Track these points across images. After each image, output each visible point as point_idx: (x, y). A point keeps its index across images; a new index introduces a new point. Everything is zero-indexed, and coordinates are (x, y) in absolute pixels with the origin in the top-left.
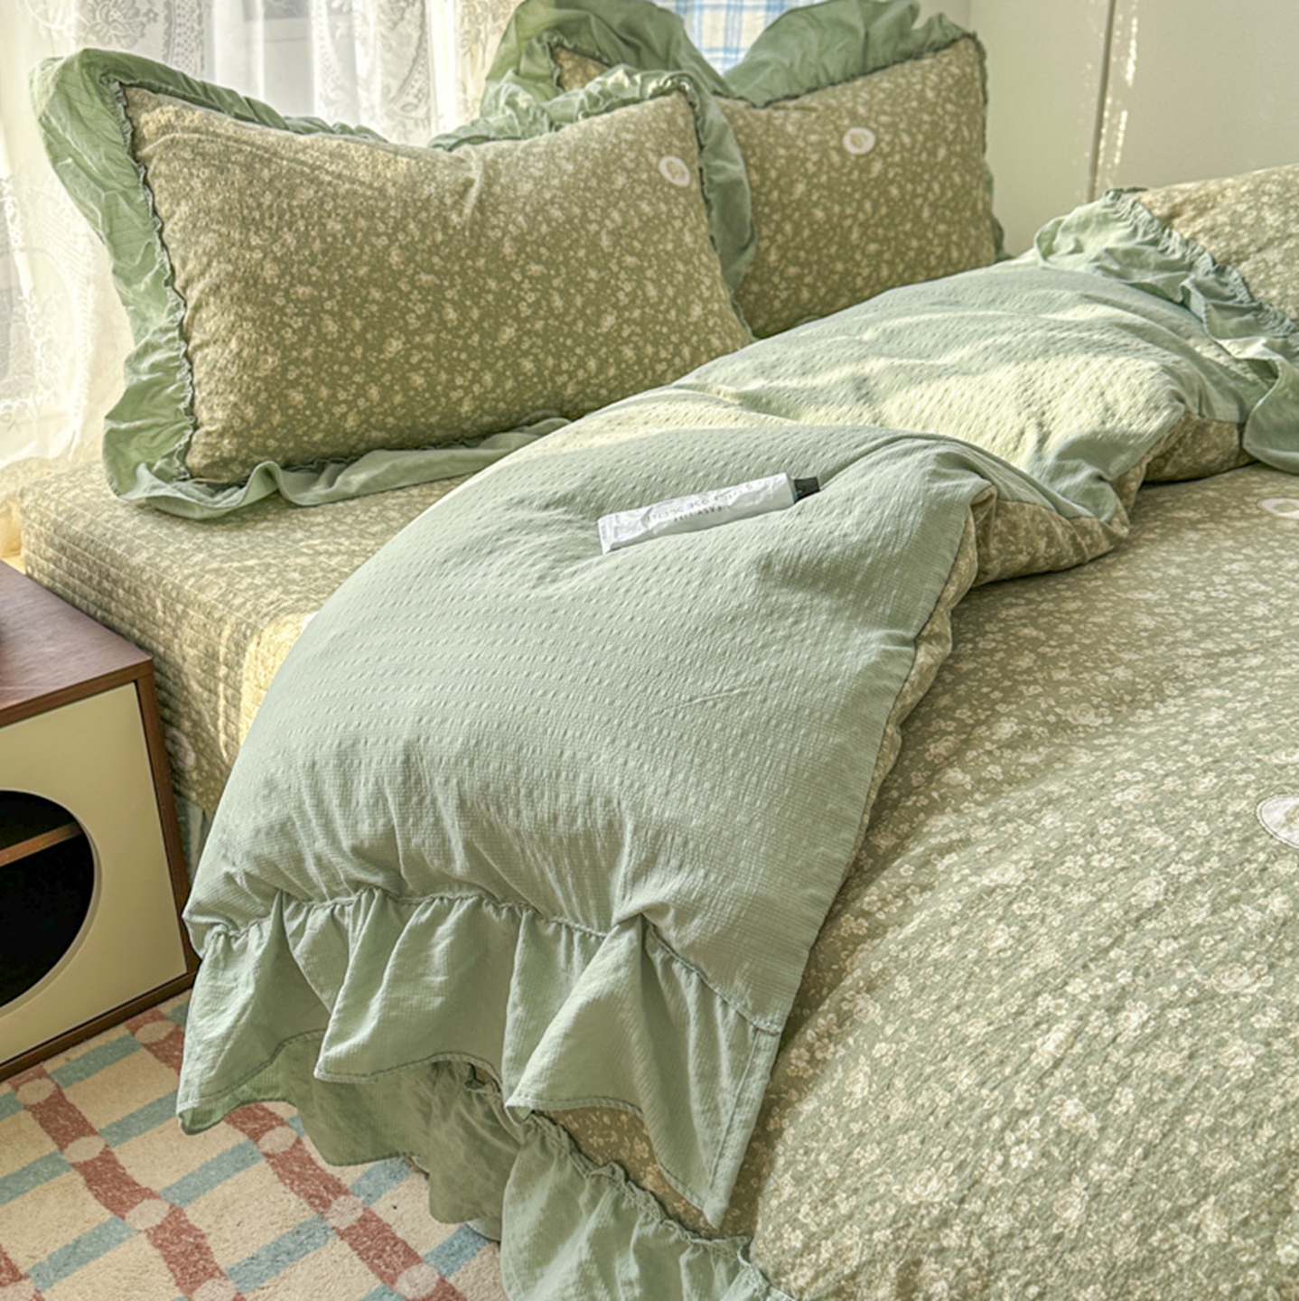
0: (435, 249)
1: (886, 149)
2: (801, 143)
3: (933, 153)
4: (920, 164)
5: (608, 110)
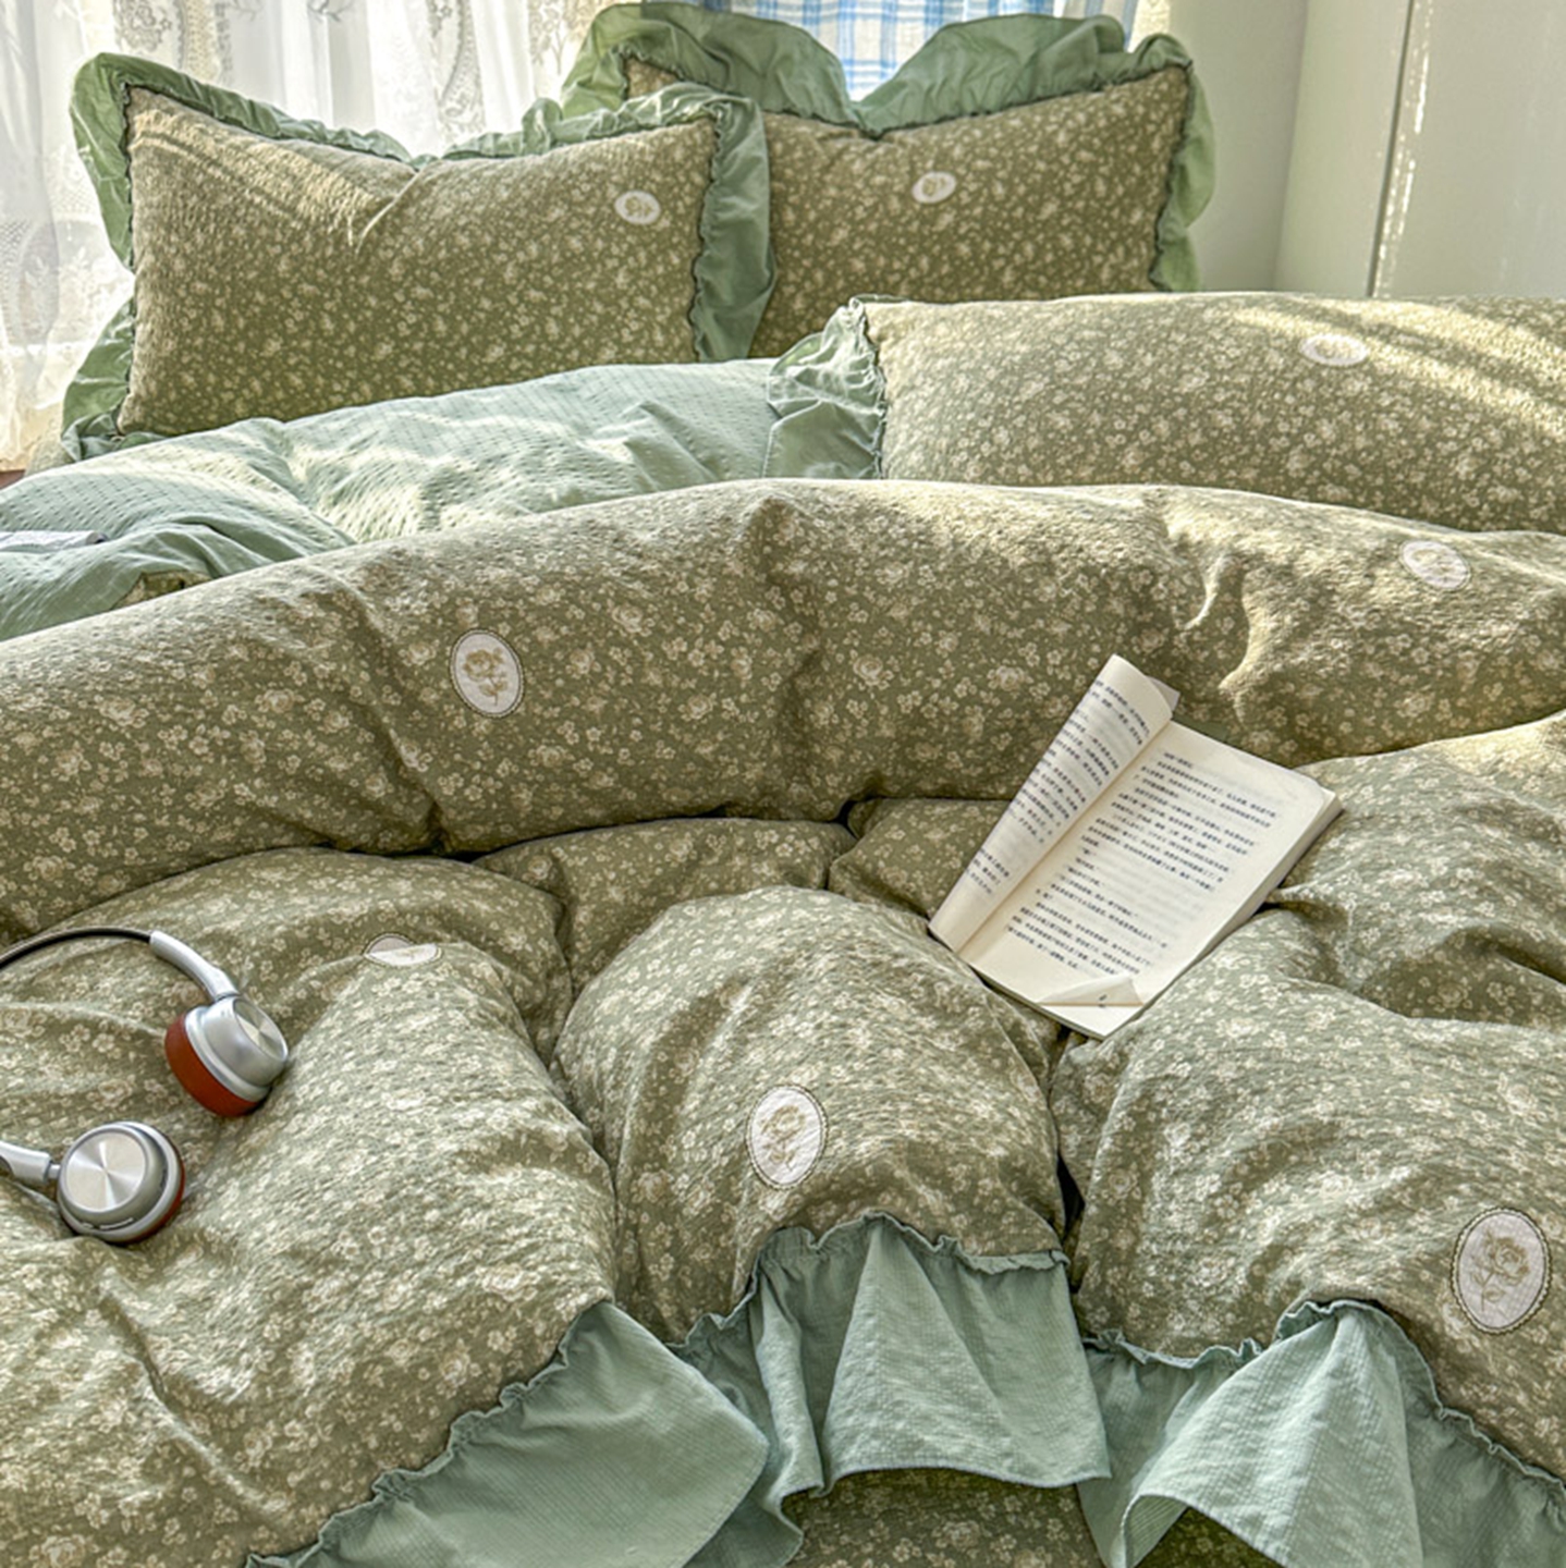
1: (965, 198)
3: (1036, 209)
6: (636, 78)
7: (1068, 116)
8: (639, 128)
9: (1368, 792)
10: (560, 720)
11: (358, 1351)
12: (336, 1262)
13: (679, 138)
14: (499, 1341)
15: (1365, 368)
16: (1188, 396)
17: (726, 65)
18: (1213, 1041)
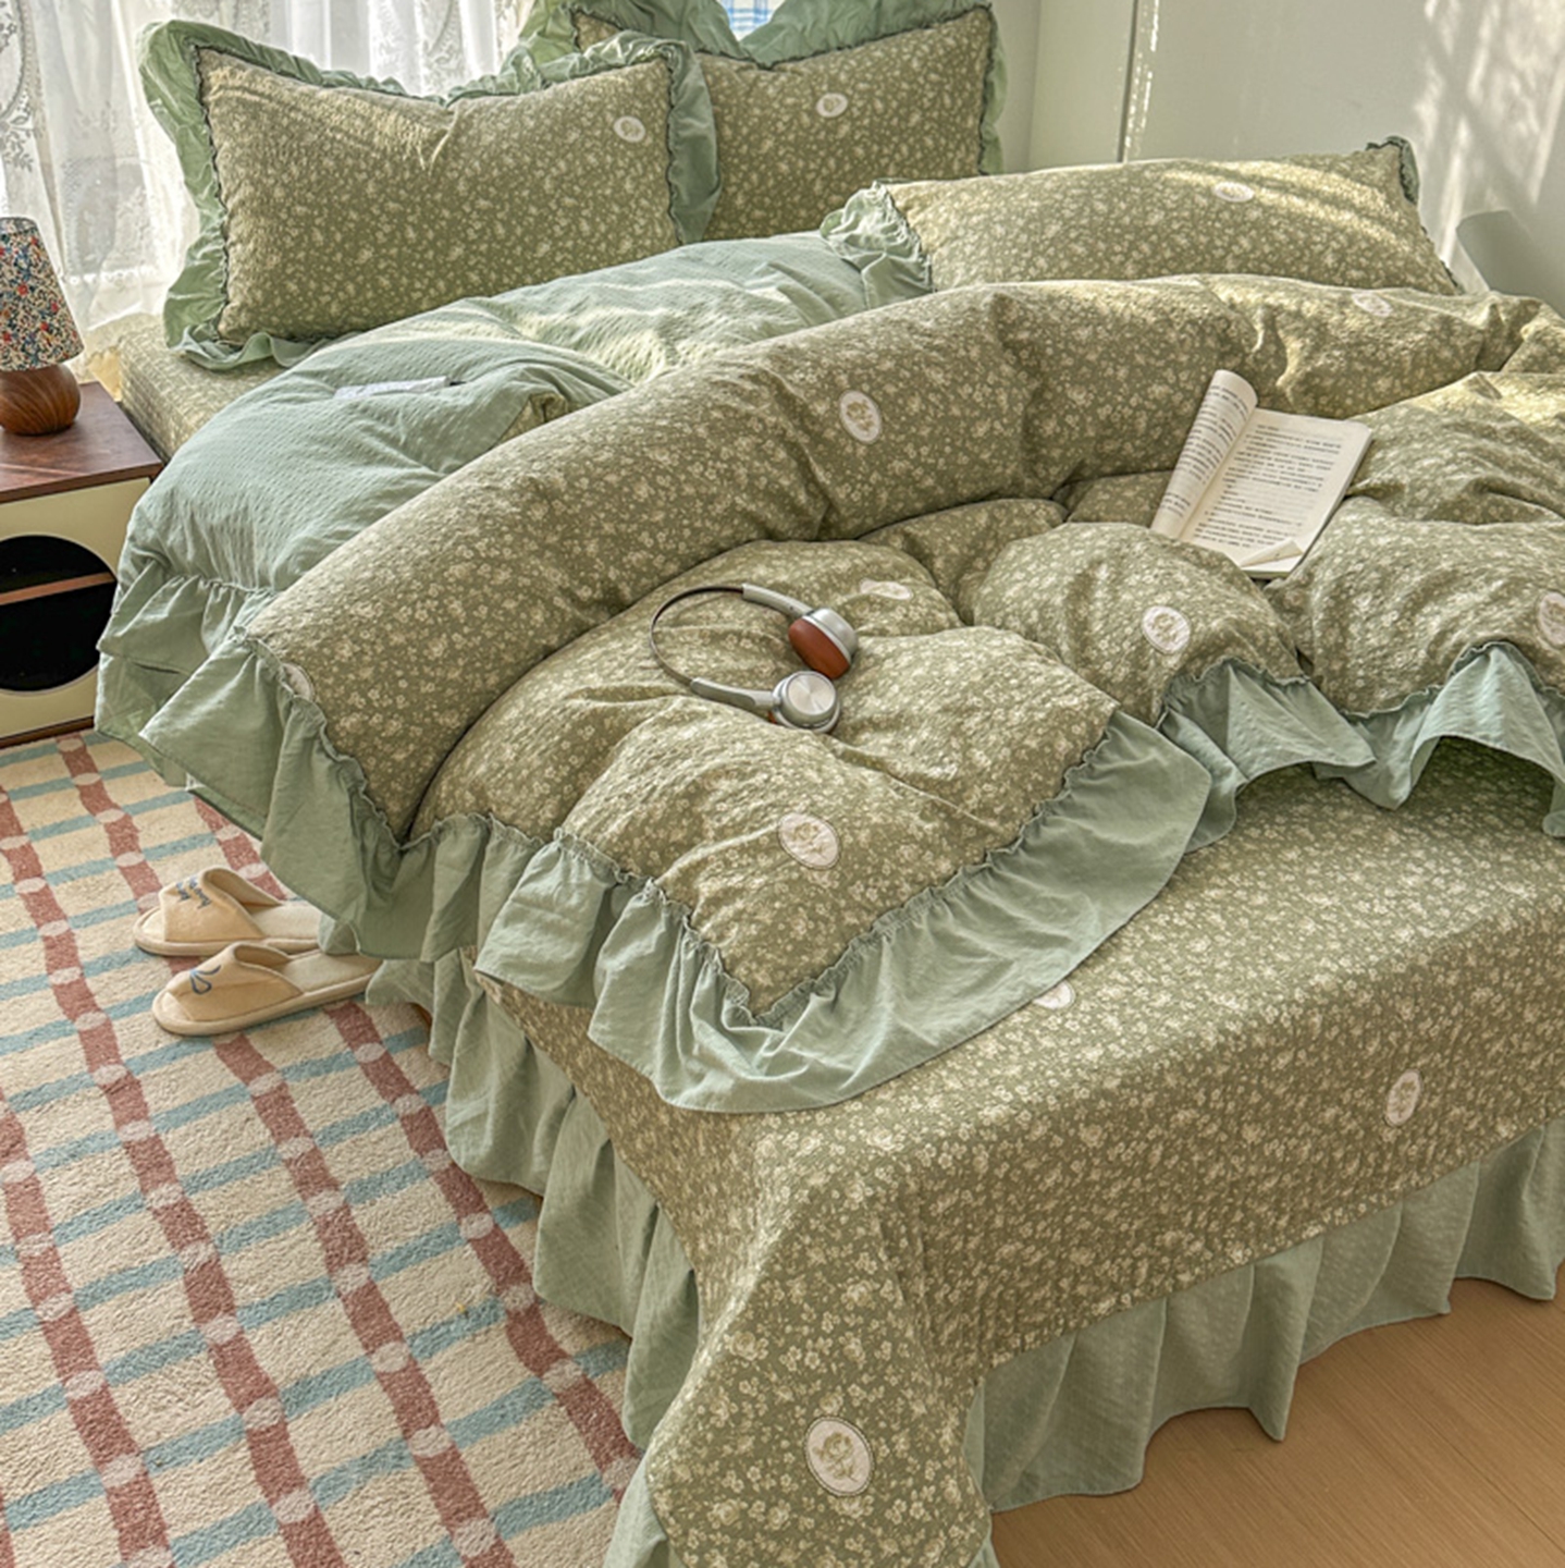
0: (402, 184)
1: (856, 113)
2: (776, 105)
3: (906, 118)
4: (889, 127)
5: (595, 72)
6: (584, 28)
7: (916, 48)
8: (609, 68)
9: (1386, 427)
10: (905, 443)
11: (1008, 745)
12: (972, 710)
13: (646, 73)
14: (1078, 730)
15: (1254, 203)
16: (1155, 227)
17: (651, 15)
18: (1371, 549)
